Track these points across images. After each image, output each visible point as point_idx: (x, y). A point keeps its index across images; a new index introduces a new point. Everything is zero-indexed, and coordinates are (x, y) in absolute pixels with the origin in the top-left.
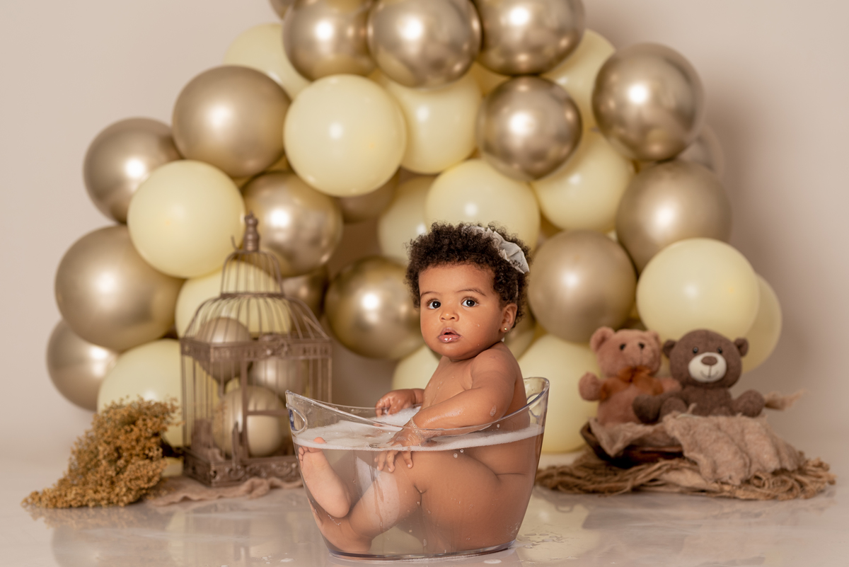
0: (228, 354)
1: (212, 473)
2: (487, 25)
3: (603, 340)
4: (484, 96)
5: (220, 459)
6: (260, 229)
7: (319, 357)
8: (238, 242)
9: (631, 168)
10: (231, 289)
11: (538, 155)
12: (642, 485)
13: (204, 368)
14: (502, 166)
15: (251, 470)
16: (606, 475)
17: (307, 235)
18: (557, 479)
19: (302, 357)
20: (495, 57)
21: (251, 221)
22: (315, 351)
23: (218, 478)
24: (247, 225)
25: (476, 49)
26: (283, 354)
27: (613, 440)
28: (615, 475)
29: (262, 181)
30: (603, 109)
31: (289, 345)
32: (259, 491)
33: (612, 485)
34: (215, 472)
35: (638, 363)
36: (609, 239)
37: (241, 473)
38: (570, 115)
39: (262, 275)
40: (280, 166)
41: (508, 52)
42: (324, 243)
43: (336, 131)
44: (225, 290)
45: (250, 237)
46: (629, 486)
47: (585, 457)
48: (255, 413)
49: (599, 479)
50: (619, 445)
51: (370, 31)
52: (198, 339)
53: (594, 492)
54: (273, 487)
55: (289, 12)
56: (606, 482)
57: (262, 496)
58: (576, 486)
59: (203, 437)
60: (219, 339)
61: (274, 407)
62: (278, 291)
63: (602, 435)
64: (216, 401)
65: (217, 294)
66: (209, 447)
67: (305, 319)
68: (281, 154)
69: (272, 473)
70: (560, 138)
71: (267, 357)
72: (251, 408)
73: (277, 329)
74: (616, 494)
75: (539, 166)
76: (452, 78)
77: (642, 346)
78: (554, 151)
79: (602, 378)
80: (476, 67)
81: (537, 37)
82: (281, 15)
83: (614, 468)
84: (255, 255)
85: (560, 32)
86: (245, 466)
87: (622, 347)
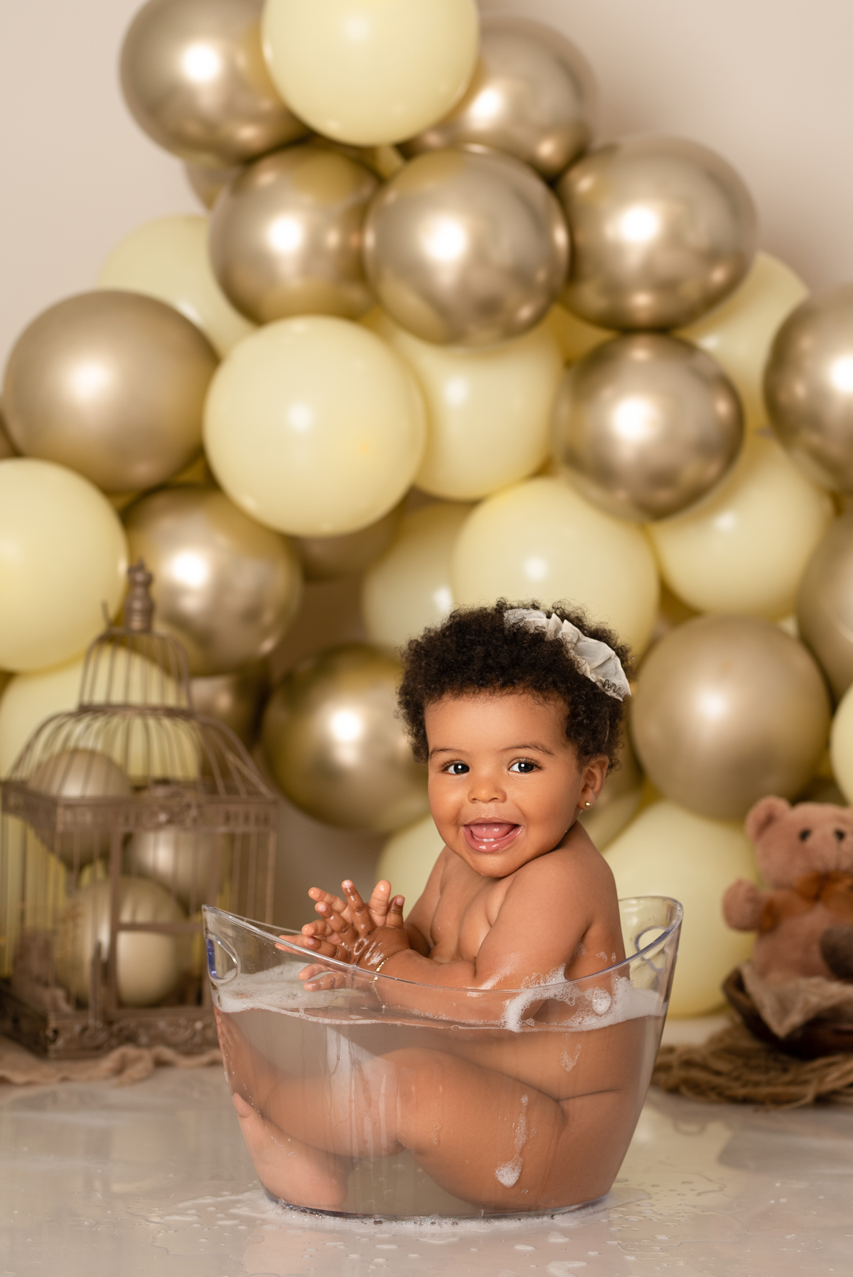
0: (87, 818)
1: (50, 1034)
2: (581, 238)
3: (769, 820)
4: (568, 364)
5: (66, 1008)
6: (156, 590)
7: (252, 828)
8: (113, 610)
9: (827, 506)
10: (99, 698)
11: (662, 477)
12: (835, 1092)
13: (43, 841)
14: (596, 492)
15: (121, 1030)
16: (767, 1070)
17: (236, 602)
18: (678, 1074)
19: (222, 829)
20: (591, 296)
21: (140, 577)
22: (247, 819)
23: (60, 1043)
24: (132, 583)
25: (560, 279)
26: (189, 822)
27: (784, 1008)
28: (785, 1070)
29: (159, 502)
30: (783, 397)
31: (199, 806)
32: (135, 1071)
33: (779, 1090)
34: (56, 1032)
35: (832, 865)
36: (783, 634)
37: (102, 1036)
38: (723, 407)
39: (155, 674)
40: (193, 475)
41: (615, 288)
42: (268, 617)
43: (300, 417)
44: (86, 699)
45: (137, 605)
46: (810, 1092)
47: (727, 1032)
48: (133, 927)
49: (756, 1077)
50: (796, 1018)
51: (370, 239)
52: (33, 785)
53: (745, 1101)
54: (160, 1064)
55: (223, 197)
56: (768, 1083)
57: (140, 1080)
58: (714, 1088)
59: (36, 965)
60: (72, 789)
61: (167, 914)
62: (184, 704)
63: (763, 996)
64: (63, 902)
65: (71, 705)
66: (46, 985)
67: (231, 758)
68: (197, 454)
69: (159, 1039)
70: (704, 448)
71: (159, 827)
72: (126, 917)
73: (178, 773)
74: (786, 1107)
75: (664, 496)
76: (513, 332)
77: (840, 835)
78: (692, 471)
79: (767, 892)
80: (557, 312)
81: (669, 263)
82: (208, 201)
83: (783, 1057)
84: (144, 639)
85: (712, 256)
86: (109, 1023)
87: (805, 835)
